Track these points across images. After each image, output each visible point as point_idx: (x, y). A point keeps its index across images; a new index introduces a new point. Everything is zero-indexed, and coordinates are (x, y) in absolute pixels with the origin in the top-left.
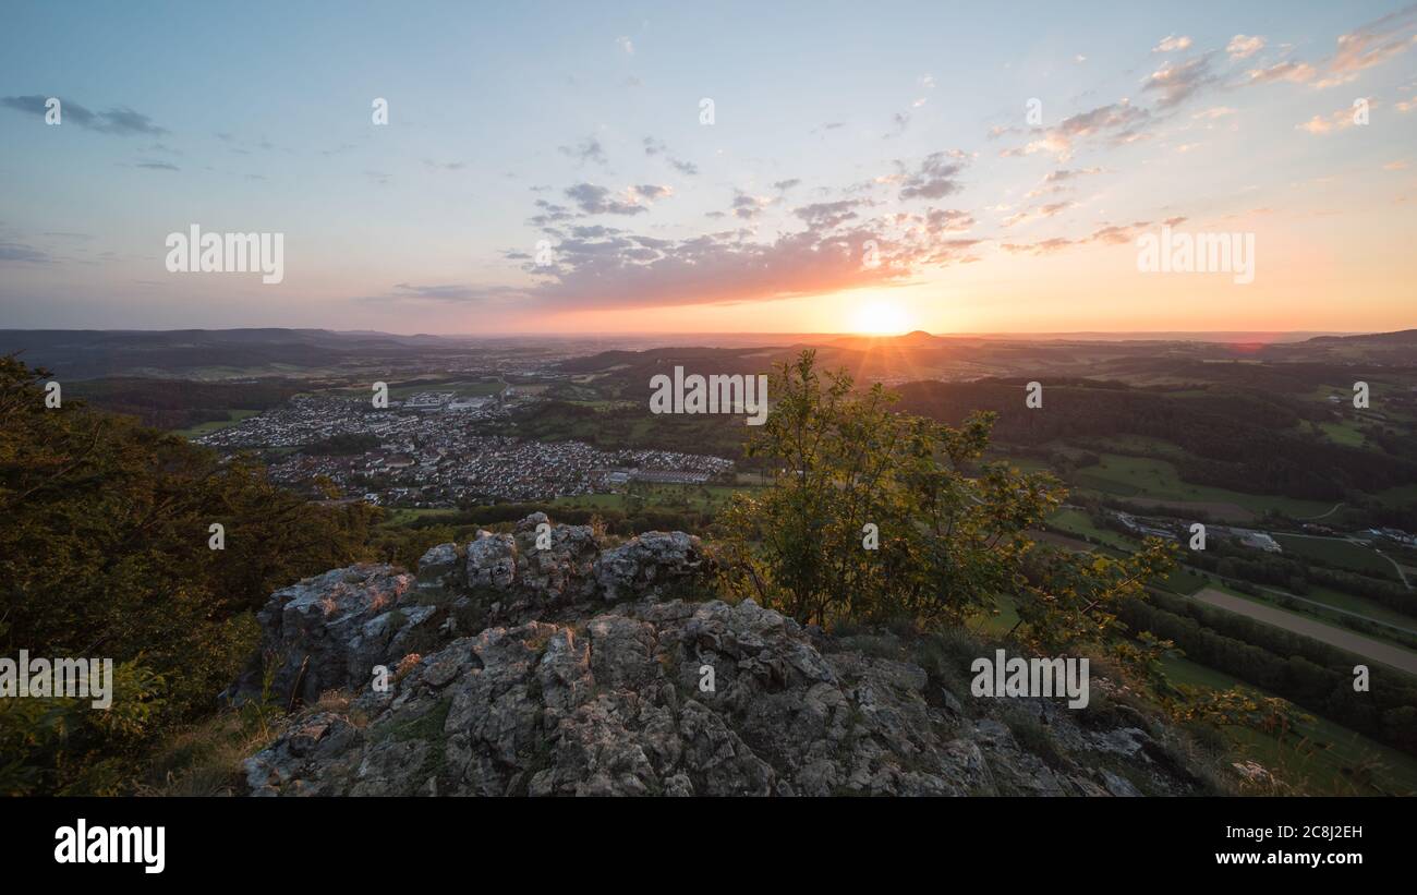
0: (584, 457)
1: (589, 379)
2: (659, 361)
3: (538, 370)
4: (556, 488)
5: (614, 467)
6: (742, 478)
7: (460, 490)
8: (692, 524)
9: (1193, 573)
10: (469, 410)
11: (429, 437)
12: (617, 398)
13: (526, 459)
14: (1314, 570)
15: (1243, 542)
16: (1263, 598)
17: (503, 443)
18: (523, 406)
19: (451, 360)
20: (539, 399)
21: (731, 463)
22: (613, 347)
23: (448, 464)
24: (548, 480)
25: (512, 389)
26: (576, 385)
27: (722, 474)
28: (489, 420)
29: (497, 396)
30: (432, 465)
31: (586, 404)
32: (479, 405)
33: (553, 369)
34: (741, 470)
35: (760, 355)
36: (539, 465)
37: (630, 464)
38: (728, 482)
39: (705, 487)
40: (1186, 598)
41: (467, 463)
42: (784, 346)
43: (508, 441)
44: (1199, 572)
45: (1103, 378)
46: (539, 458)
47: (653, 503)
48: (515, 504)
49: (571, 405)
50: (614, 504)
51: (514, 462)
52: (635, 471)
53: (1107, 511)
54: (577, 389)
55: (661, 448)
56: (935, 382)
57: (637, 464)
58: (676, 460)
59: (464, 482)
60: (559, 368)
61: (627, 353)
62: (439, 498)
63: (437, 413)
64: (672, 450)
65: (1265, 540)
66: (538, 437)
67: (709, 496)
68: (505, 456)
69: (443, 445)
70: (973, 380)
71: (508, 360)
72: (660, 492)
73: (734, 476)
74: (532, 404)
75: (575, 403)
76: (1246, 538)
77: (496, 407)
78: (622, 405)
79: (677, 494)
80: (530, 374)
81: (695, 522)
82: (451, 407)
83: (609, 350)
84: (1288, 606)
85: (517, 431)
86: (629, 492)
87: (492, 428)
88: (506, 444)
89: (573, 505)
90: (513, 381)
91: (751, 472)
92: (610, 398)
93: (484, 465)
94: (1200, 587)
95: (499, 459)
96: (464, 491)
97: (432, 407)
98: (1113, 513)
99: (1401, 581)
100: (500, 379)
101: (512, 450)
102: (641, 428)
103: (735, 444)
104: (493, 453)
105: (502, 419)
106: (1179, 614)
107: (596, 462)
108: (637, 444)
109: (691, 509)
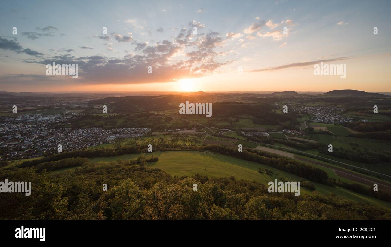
0: (99, 132)
2: (127, 100)
3: (80, 104)
4: (87, 144)
5: (110, 135)
6: (153, 134)
7: (44, 150)
9: (255, 143)
10: (49, 120)
11: (28, 131)
12: (112, 112)
13: (75, 135)
14: (275, 139)
15: (264, 135)
16: (267, 147)
17: (64, 130)
18: (74, 117)
19: (40, 101)
20: (80, 114)
21: (150, 129)
22: (110, 96)
23: (39, 140)
24: (84, 142)
25: (69, 111)
26: (96, 109)
27: (147, 133)
28: (58, 123)
29: (62, 114)
30: (31, 141)
31: (100, 115)
32: (53, 118)
33: (86, 104)
34: (153, 131)
35: (159, 98)
36: (81, 137)
37: (116, 133)
38: (150, 135)
39: (142, 138)
40: (254, 149)
41: (48, 139)
43: (67, 130)
44: (257, 143)
45: (239, 102)
46: (80, 135)
47: (124, 144)
48: (69, 152)
49: (94, 116)
50: (111, 147)
51: (70, 137)
52: (118, 135)
53: (240, 132)
54: (95, 110)
55: (127, 127)
57: (119, 133)
58: (132, 130)
59: (46, 146)
60: (89, 103)
61: (115, 98)
62: (34, 154)
63: (33, 122)
64: (131, 127)
65: (267, 134)
66: (80, 127)
67: (143, 140)
68: (65, 135)
69: (36, 133)
71: (67, 101)
72: (127, 141)
73: (151, 133)
75: (95, 115)
77: (62, 118)
78: (113, 114)
79: (133, 140)
80: (76, 106)
81: (139, 148)
82: (40, 119)
83: (108, 97)
84: (271, 147)
85: (71, 126)
86: (116, 142)
87: (60, 125)
89: (94, 149)
90: (69, 108)
91: (156, 131)
93: (56, 139)
94: (257, 146)
95: (63, 136)
96: (46, 150)
97: (30, 120)
98: (241, 132)
99: (287, 139)
100: (63, 108)
101: (68, 133)
102: (120, 121)
103: (151, 124)
104: (60, 134)
105: (64, 122)
106: (254, 153)
107: (103, 133)
108: (119, 126)
109: (138, 144)
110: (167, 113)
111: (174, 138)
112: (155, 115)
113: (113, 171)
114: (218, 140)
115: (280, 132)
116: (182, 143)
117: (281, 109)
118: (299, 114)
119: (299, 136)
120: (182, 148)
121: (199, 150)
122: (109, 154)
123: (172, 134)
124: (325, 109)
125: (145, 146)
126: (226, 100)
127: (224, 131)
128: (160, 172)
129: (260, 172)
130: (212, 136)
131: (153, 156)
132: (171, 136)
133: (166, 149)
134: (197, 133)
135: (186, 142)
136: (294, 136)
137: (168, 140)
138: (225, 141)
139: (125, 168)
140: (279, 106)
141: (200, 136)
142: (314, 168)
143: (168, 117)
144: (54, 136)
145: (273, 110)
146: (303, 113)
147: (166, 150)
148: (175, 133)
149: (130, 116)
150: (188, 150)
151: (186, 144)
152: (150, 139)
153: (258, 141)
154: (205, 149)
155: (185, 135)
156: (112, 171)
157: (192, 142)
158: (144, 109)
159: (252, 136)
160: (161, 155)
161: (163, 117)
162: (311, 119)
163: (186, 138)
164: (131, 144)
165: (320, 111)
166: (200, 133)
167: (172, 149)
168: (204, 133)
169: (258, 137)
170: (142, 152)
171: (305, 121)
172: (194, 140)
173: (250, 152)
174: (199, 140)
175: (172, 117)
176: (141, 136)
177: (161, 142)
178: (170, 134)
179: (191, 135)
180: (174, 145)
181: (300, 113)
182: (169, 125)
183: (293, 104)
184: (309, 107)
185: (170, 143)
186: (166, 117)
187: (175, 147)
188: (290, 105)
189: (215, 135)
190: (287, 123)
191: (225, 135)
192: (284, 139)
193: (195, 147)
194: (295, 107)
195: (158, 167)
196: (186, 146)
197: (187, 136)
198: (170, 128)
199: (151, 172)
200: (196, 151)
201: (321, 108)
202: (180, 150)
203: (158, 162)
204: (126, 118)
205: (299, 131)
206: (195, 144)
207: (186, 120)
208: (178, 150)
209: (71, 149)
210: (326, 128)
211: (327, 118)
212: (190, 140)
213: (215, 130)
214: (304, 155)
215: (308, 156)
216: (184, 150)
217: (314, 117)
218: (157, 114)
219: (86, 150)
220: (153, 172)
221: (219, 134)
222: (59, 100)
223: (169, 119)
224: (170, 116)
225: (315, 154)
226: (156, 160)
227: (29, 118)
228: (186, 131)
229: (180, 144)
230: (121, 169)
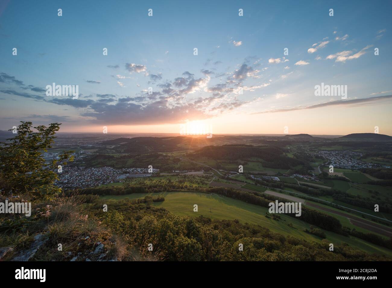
0: (110, 171)
1: (113, 147)
2: (137, 141)
3: (94, 144)
4: (99, 182)
5: (121, 174)
6: (161, 174)
8: (146, 189)
9: (264, 187)
13: (88, 174)
14: (285, 184)
15: (274, 179)
16: (276, 191)
17: (79, 169)
18: (87, 156)
19: (58, 141)
20: (94, 154)
21: (158, 170)
22: (122, 137)
24: (96, 180)
25: (83, 151)
26: (108, 149)
27: (155, 174)
28: (74, 161)
29: (77, 153)
31: (111, 155)
33: (100, 144)
34: (161, 172)
35: (168, 139)
36: (93, 175)
37: (126, 173)
38: (157, 176)
39: (150, 178)
40: (263, 193)
41: (64, 176)
42: (175, 137)
43: (81, 168)
44: (265, 187)
45: (248, 144)
46: (93, 173)
47: (133, 184)
48: (83, 189)
50: (121, 186)
51: (83, 175)
52: (128, 175)
53: (248, 175)
54: (108, 150)
55: (136, 167)
56: (213, 146)
57: (129, 173)
58: (141, 170)
60: (102, 144)
61: (126, 139)
63: (51, 160)
64: (140, 167)
65: (277, 179)
66: (93, 166)
67: (151, 180)
68: (80, 173)
70: (221, 145)
71: (82, 141)
72: (136, 180)
73: (159, 174)
74: (92, 156)
75: (107, 154)
76: (274, 178)
77: (77, 157)
78: (124, 155)
79: (141, 180)
80: (91, 146)
83: (120, 138)
84: (281, 192)
85: (85, 165)
86: (126, 181)
87: (74, 164)
88: (80, 169)
89: (105, 187)
90: (84, 148)
91: (164, 172)
92: (120, 152)
93: (71, 176)
94: (265, 190)
95: (77, 174)
96: (62, 186)
97: (49, 158)
98: (250, 175)
99: (298, 184)
100: (79, 148)
101: (82, 171)
102: (130, 161)
103: (160, 165)
104: (75, 172)
105: (79, 161)
106: (261, 197)
107: (114, 173)
108: (129, 166)
109: (146, 184)
110: (175, 154)
111: (181, 180)
112: (164, 156)
113: (121, 209)
114: (226, 183)
115: (291, 177)
116: (189, 184)
117: (293, 152)
118: (312, 158)
119: (312, 181)
120: (189, 189)
121: (205, 192)
122: (118, 193)
123: (180, 175)
124: (342, 153)
125: (153, 186)
126: (234, 142)
127: (232, 174)
128: (165, 211)
129: (266, 217)
130: (219, 179)
131: (159, 196)
132: (178, 178)
133: (172, 189)
134: (204, 175)
135: (193, 183)
136: (306, 181)
137: (175, 181)
138: (233, 183)
139: (132, 206)
140: (292, 149)
141: (207, 178)
142: (326, 215)
143: (176, 158)
144: (70, 174)
145: (284, 153)
146: (317, 157)
147: (172, 191)
148: (183, 174)
149: (140, 156)
150: (194, 191)
151: (192, 186)
152: (158, 179)
153: (267, 185)
154: (212, 192)
155: (192, 177)
156: (119, 208)
157: (199, 184)
158: (153, 150)
159: (261, 179)
160: (167, 195)
161: (171, 158)
162: (326, 164)
163: (193, 179)
164: (139, 184)
165: (337, 155)
166: (207, 175)
167: (178, 190)
168: (211, 175)
169: (267, 181)
170: (149, 192)
171: (319, 166)
172: (201, 182)
173: (257, 196)
174: (206, 182)
175: (180, 159)
176: (149, 176)
177: (168, 183)
178: (177, 175)
179: (198, 177)
180: (181, 186)
181: (314, 157)
182: (177, 166)
183: (307, 148)
184: (324, 151)
185: (177, 184)
186: (174, 158)
187: (182, 188)
188: (303, 148)
189: (223, 178)
190: (299, 167)
191: (233, 178)
192: (295, 184)
193: (202, 189)
194: (308, 150)
195: (163, 207)
196: (193, 187)
197: (194, 177)
198: (178, 169)
199: (156, 211)
200: (202, 192)
201: (337, 152)
202: (187, 192)
203: (164, 202)
204: (135, 158)
205: (312, 176)
206: (201, 186)
207: (194, 162)
208: (184, 191)
209: (84, 187)
210: (342, 173)
211: (344, 163)
212: (197, 181)
213: (222, 173)
214: (317, 201)
215: (321, 202)
216: (191, 192)
217: (329, 161)
218: (165, 155)
219: (97, 188)
220: (158, 211)
221: (226, 176)
222: (75, 140)
223: (176, 161)
224: (178, 158)
225: (329, 200)
226: (162, 200)
227: (48, 156)
228: (193, 173)
229: (187, 185)
230: (128, 207)
